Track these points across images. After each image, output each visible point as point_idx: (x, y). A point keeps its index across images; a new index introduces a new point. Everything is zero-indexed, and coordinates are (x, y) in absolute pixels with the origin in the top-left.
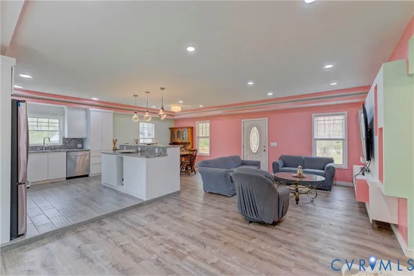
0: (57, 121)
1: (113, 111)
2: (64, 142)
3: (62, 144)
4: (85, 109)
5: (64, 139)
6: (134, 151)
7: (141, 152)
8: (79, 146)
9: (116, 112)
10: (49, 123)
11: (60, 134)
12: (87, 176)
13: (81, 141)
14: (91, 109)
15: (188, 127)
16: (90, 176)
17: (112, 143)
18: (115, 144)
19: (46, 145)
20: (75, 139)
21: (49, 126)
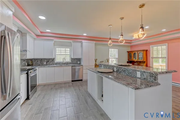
0: (69, 49)
1: (95, 42)
2: (72, 61)
3: (71, 62)
4: (81, 42)
5: (72, 59)
6: (112, 71)
7: (117, 72)
8: (79, 62)
9: (97, 43)
10: (65, 50)
11: (70, 56)
12: (82, 80)
13: (79, 60)
14: (83, 41)
15: (144, 50)
16: (83, 80)
17: (94, 61)
18: (96, 62)
19: (64, 62)
20: (77, 59)
21: (65, 52)
